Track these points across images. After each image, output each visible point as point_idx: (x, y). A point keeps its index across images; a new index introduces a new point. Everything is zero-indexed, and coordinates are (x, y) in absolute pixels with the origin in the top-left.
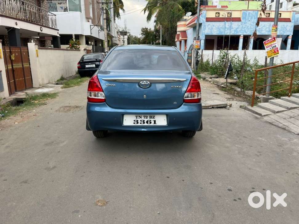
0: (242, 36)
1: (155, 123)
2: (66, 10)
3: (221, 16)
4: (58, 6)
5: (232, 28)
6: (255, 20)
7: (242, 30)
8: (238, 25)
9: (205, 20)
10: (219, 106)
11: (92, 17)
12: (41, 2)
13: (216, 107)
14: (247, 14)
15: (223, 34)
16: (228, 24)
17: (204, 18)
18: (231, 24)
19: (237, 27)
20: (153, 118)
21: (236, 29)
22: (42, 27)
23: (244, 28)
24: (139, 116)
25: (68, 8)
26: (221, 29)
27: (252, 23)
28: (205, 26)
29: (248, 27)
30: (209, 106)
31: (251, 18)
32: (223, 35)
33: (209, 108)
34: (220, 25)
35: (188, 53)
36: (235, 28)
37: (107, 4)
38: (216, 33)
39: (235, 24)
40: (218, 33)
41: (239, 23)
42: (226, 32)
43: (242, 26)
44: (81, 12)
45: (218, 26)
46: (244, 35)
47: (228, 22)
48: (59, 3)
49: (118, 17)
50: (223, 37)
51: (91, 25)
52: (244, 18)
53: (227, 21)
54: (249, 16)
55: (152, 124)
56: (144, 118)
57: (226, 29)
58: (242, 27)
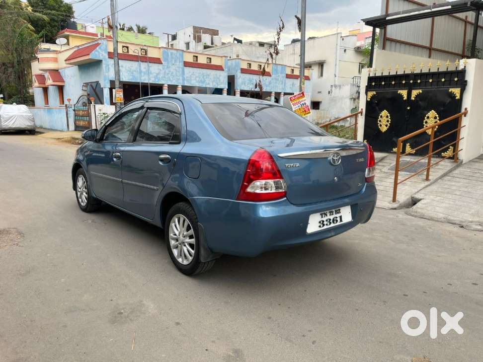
0: (166, 85)
1: (341, 220)
3: (131, 53)
5: (151, 74)
6: (181, 64)
7: (164, 77)
8: (159, 69)
9: (107, 56)
14: (170, 54)
15: (138, 81)
16: (144, 66)
17: (105, 53)
18: (148, 65)
19: (157, 72)
20: (339, 213)
21: (157, 74)
23: (168, 74)
24: (325, 214)
26: (134, 73)
27: (177, 69)
28: (108, 65)
29: (172, 74)
31: (175, 61)
32: (139, 83)
34: (132, 67)
35: (74, 110)
36: (155, 73)
38: (127, 78)
39: (154, 67)
40: (131, 79)
41: (160, 66)
42: (143, 78)
43: (164, 71)
45: (129, 67)
46: (168, 85)
47: (144, 63)
50: (139, 85)
52: (166, 60)
53: (142, 62)
54: (172, 58)
55: (339, 223)
56: (330, 215)
57: (143, 74)
58: (165, 73)
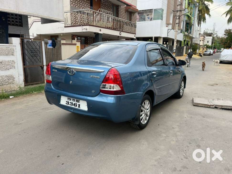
1: (79, 107)
2: (151, 19)
4: (146, 17)
10: (224, 108)
11: (172, 23)
12: (132, 15)
13: (220, 107)
20: (78, 102)
22: (121, 32)
24: (70, 99)
25: (153, 18)
30: (211, 105)
33: (211, 107)
37: (181, 11)
44: (162, 19)
48: (147, 15)
49: (204, 21)
51: (168, 30)
55: (77, 107)
56: (73, 101)
